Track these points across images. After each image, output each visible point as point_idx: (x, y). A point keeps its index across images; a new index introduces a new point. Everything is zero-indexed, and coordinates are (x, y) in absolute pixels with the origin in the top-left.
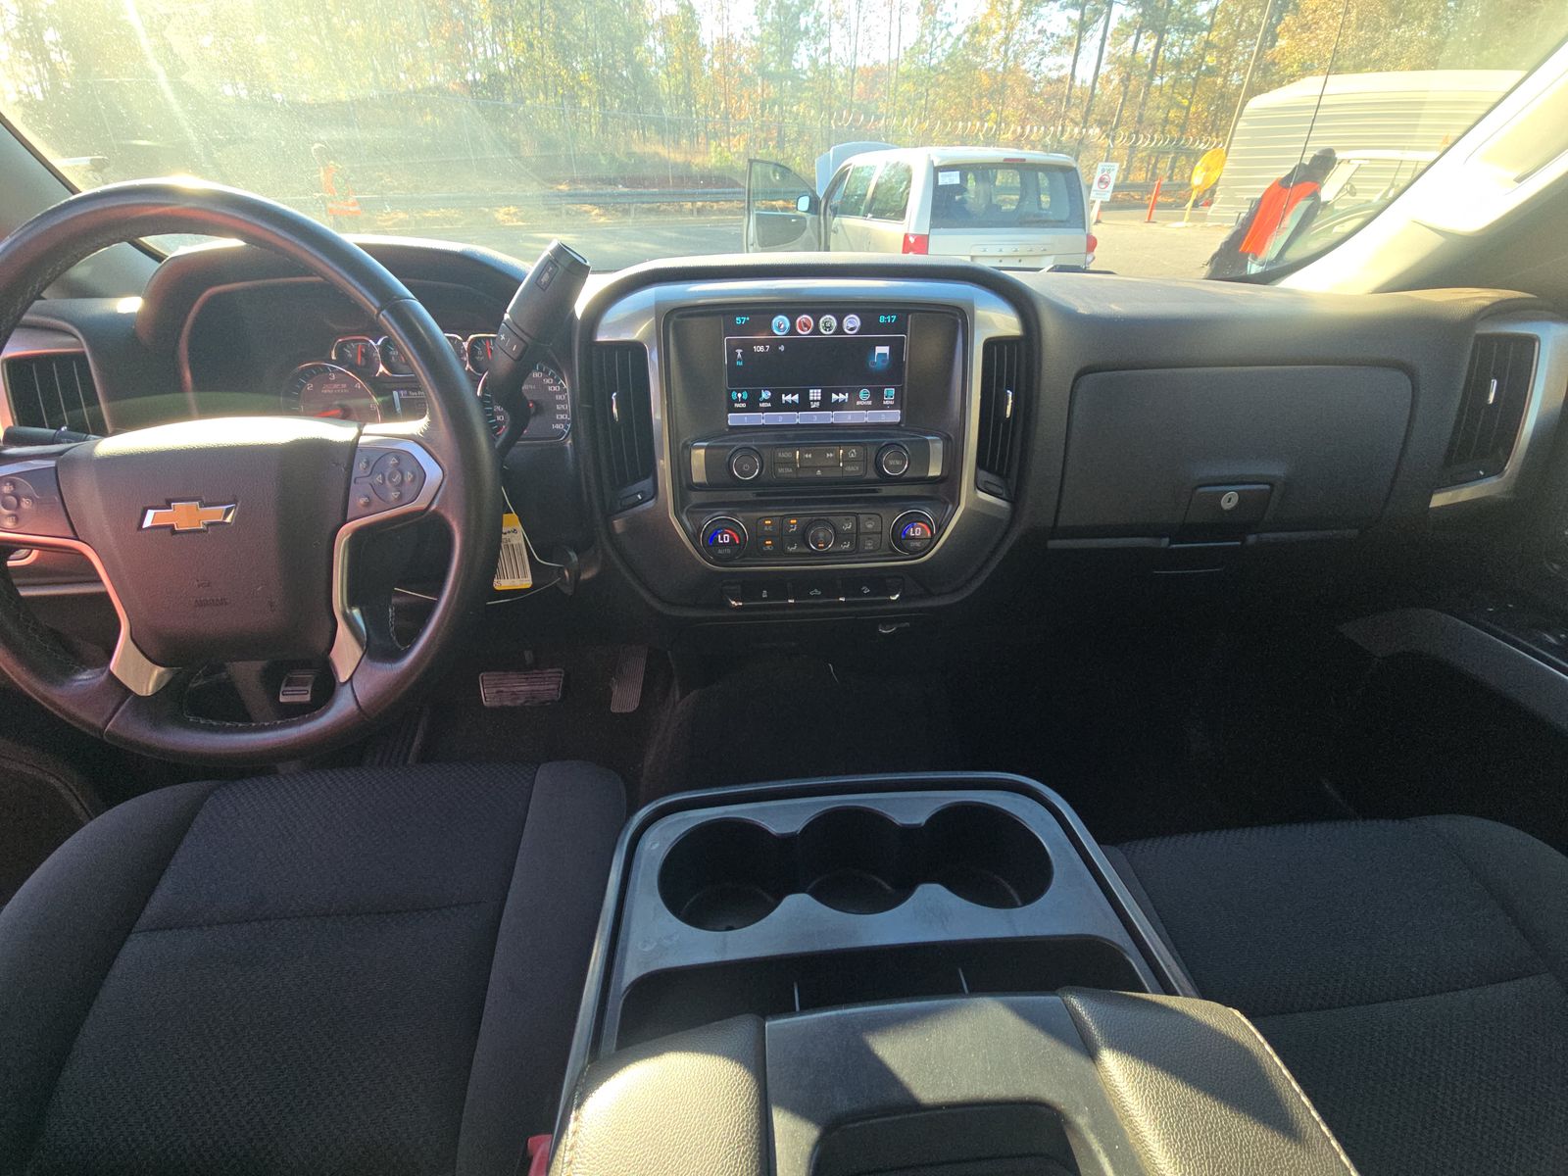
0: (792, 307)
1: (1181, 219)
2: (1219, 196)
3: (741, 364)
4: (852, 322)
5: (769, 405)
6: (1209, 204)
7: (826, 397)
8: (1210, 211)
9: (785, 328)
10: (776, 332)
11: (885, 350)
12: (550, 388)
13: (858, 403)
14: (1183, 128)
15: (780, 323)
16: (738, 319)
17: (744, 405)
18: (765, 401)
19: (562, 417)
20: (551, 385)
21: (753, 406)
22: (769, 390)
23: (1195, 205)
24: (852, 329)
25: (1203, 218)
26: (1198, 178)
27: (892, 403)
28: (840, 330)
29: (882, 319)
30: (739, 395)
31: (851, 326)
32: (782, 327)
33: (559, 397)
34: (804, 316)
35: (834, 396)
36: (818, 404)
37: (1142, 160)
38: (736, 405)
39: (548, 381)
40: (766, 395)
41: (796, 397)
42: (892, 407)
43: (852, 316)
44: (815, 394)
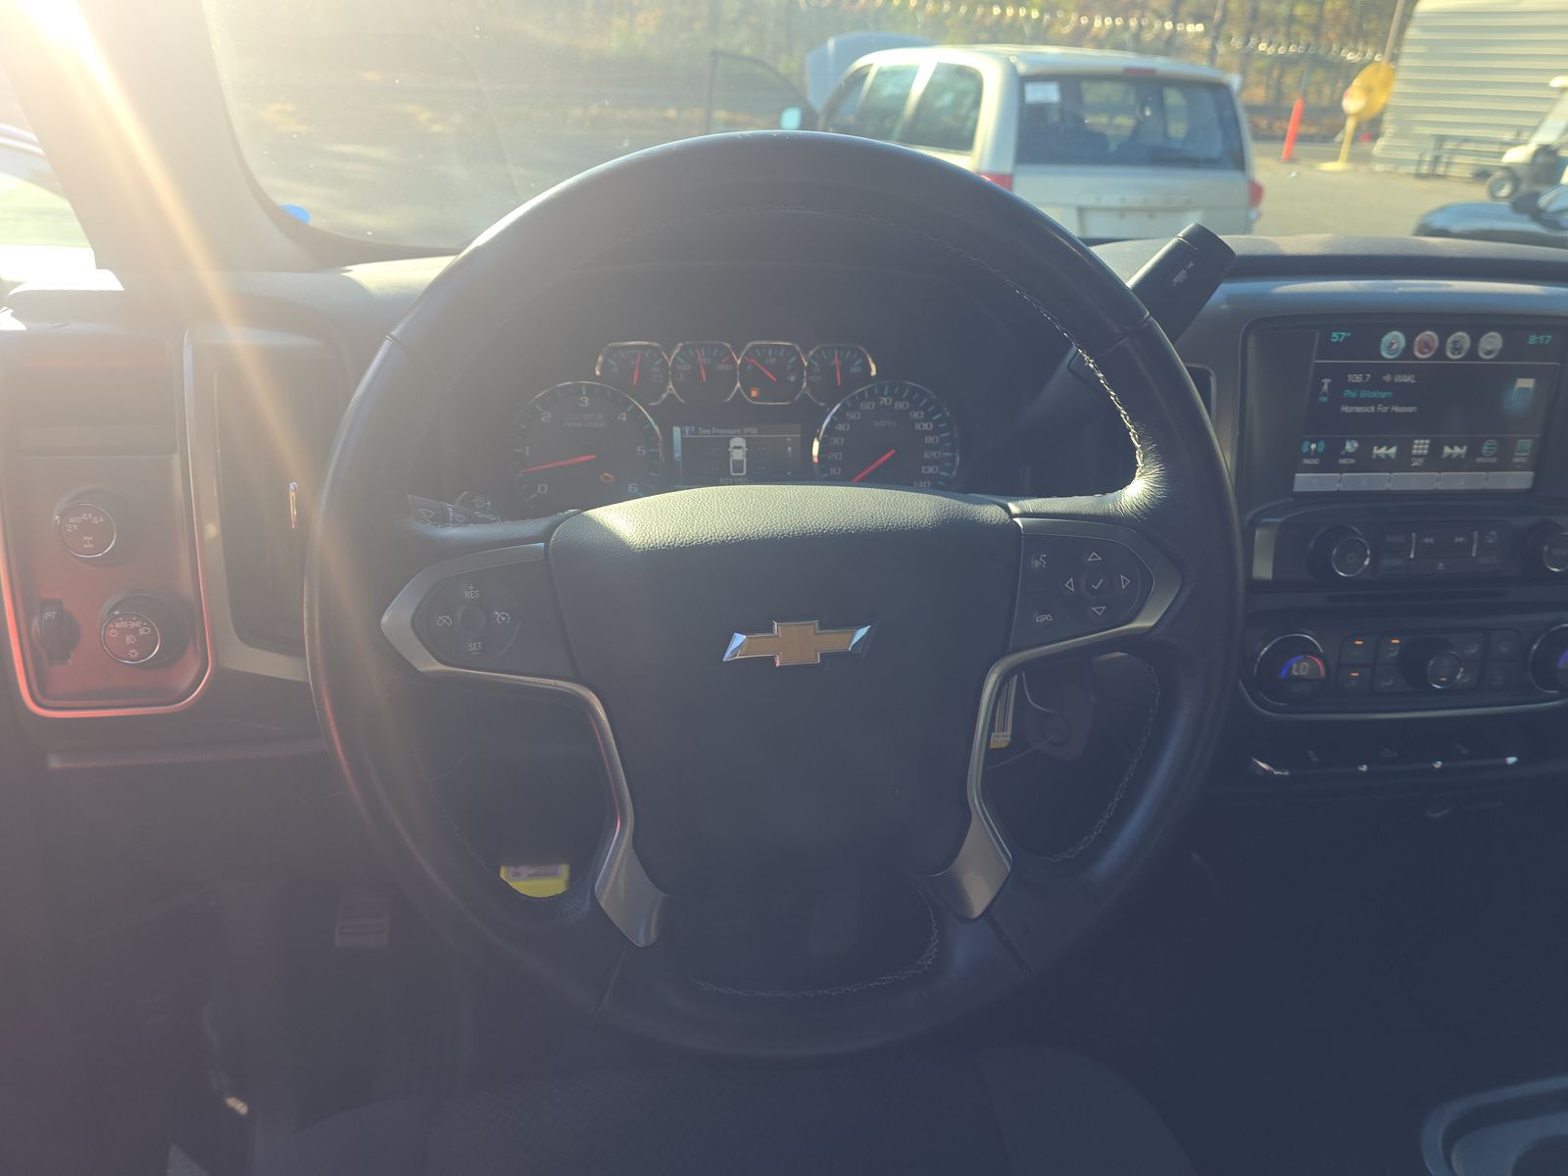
0: (1412, 318)
1: (1335, 157)
2: (1389, 129)
3: (1324, 399)
4: (1492, 342)
5: (1352, 461)
6: (1374, 136)
7: (1435, 450)
8: (1378, 147)
9: (1397, 349)
10: (1384, 354)
11: (1526, 383)
12: (918, 426)
13: (1479, 460)
14: (1316, 29)
15: (1393, 341)
16: (1335, 334)
17: (1316, 461)
18: (1348, 455)
19: (931, 470)
20: (919, 421)
21: (1329, 462)
22: (1355, 439)
23: (1355, 139)
24: (1489, 353)
25: (1368, 158)
26: (1353, 103)
27: (1524, 460)
28: (1473, 353)
29: (1533, 339)
30: (1313, 446)
31: (1489, 348)
32: (1395, 347)
33: (929, 440)
34: (1428, 333)
35: (1447, 450)
36: (1421, 460)
37: (1260, 71)
38: (1306, 461)
39: (916, 415)
40: (1351, 446)
41: (1393, 450)
42: (1523, 467)
43: (1493, 334)
44: (1421, 447)
